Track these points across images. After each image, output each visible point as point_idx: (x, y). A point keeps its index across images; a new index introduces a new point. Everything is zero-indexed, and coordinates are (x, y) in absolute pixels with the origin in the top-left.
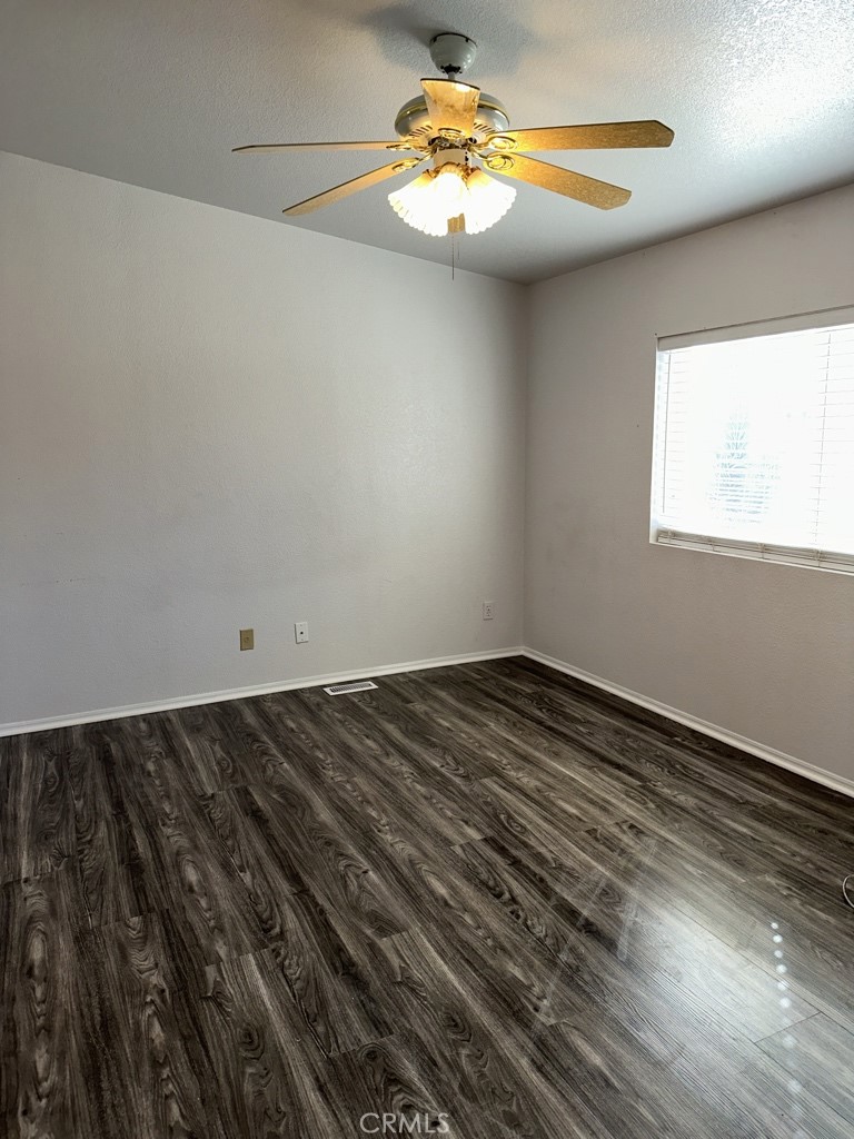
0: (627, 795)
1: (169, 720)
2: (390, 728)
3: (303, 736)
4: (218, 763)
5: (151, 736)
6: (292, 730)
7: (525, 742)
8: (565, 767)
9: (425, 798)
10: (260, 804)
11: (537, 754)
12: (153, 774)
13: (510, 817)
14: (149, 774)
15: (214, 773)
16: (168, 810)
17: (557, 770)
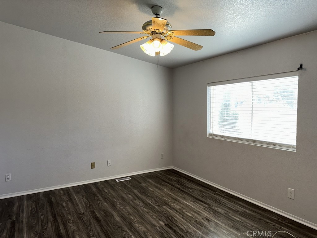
0: (204, 210)
1: (69, 190)
2: (136, 191)
3: (110, 194)
4: (85, 203)
5: (64, 195)
6: (107, 193)
7: (175, 195)
8: (187, 202)
9: (147, 212)
10: (98, 216)
11: (179, 198)
12: (65, 207)
13: (172, 218)
14: (64, 207)
15: (84, 206)
16: (70, 218)
17: (184, 203)
